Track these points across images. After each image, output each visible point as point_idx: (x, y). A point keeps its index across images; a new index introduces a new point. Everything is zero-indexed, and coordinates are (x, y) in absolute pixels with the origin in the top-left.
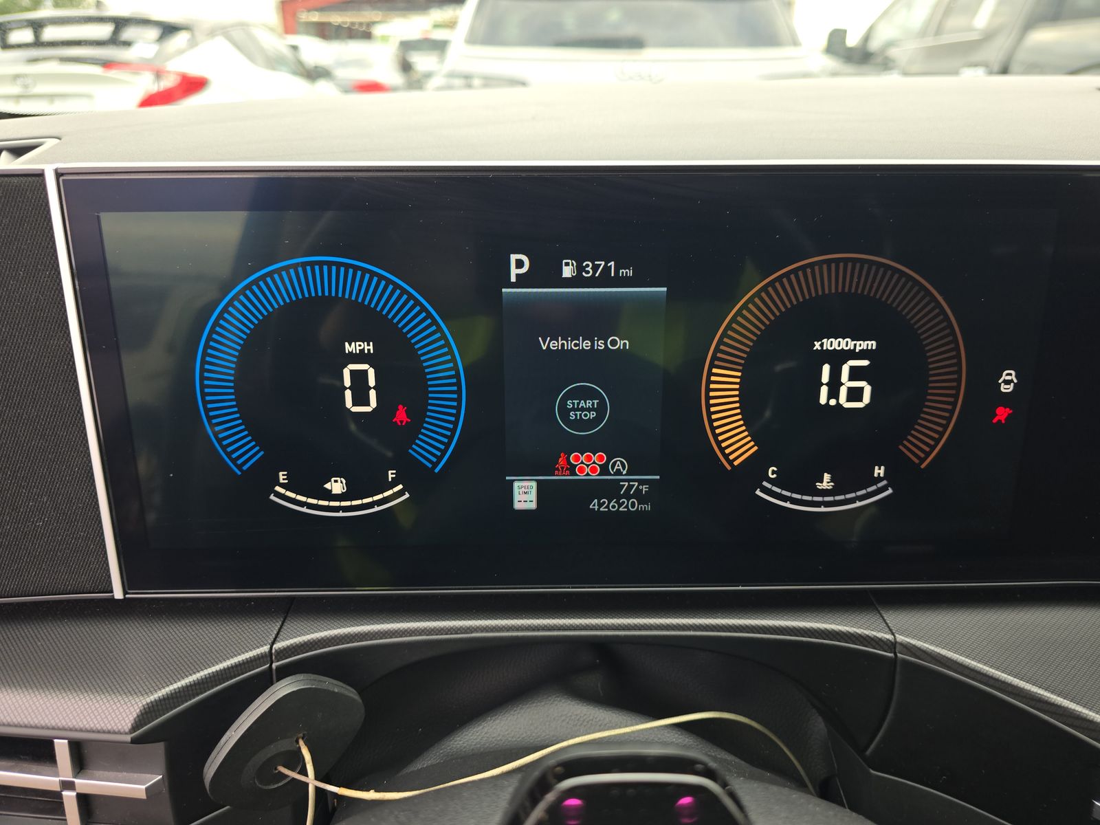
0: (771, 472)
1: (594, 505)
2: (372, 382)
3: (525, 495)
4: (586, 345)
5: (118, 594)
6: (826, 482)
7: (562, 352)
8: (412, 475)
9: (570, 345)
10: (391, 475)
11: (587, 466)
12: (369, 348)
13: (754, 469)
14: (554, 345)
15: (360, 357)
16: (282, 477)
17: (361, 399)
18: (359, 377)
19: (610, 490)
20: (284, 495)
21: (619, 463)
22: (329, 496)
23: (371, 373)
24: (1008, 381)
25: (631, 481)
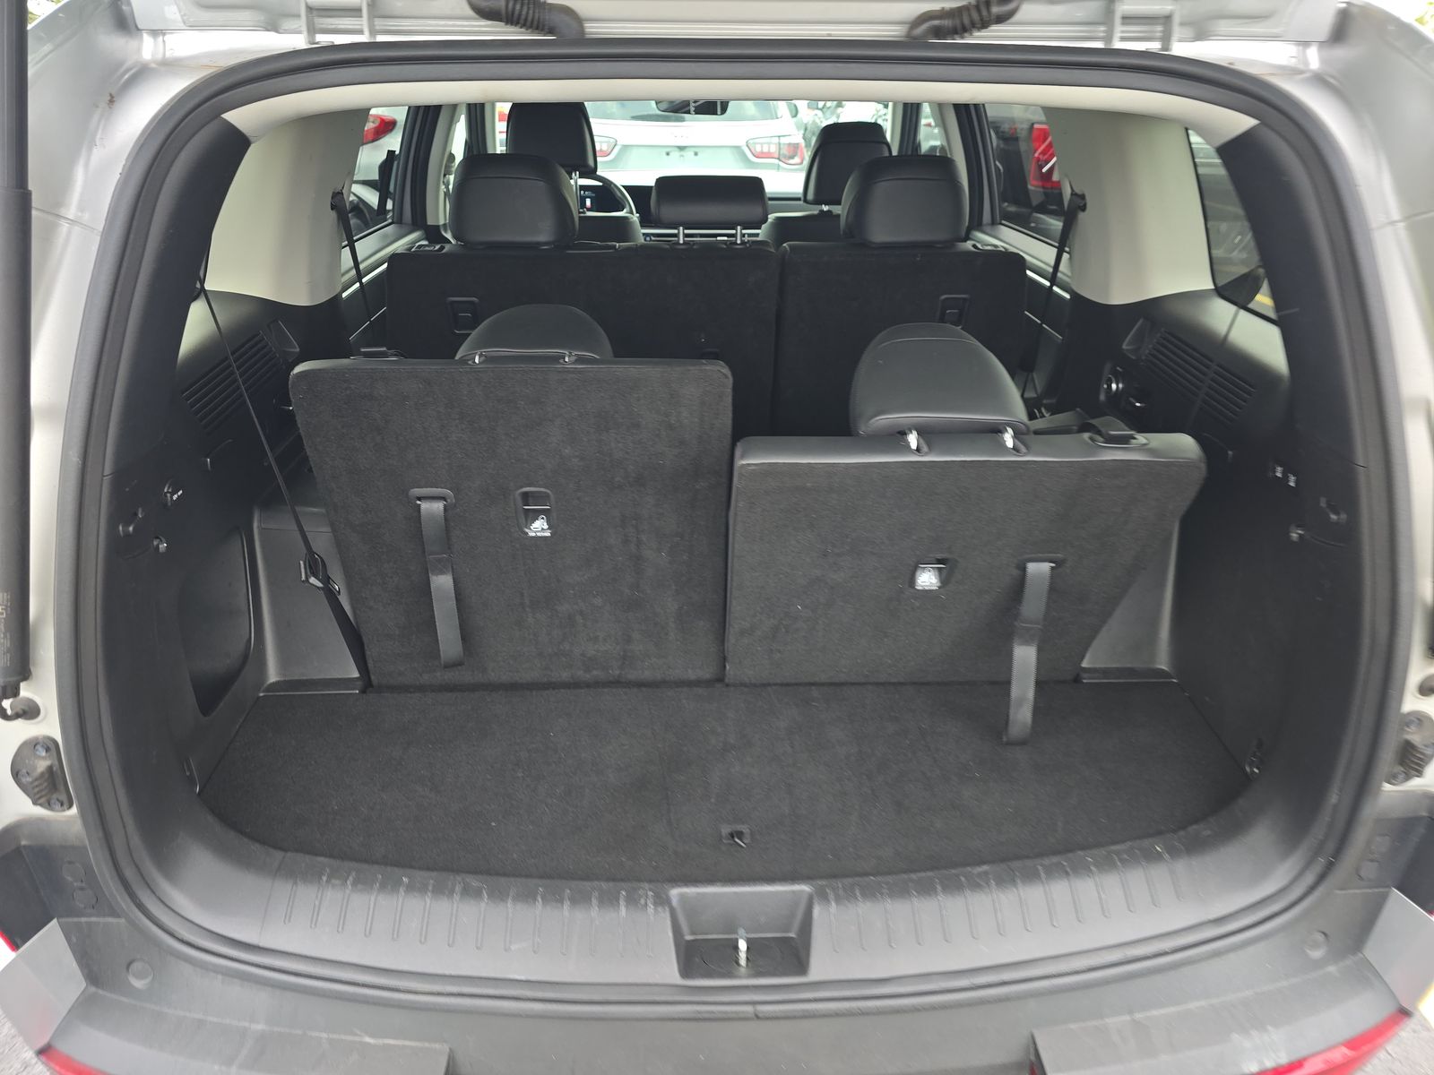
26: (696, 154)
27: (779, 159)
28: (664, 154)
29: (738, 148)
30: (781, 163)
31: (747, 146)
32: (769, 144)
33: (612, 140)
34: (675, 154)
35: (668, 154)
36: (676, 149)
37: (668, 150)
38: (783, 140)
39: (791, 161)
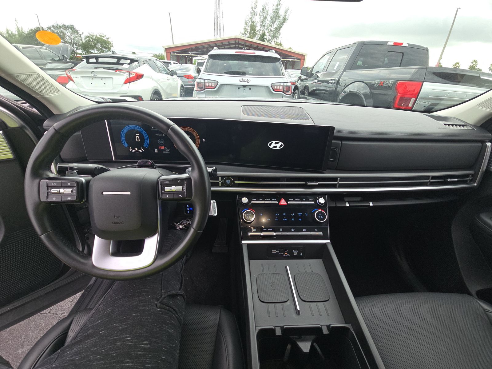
1: (164, 152)
2: (139, 138)
3: (156, 151)
4: (160, 135)
5: (114, 160)
7: (158, 136)
8: (144, 148)
9: (159, 135)
10: (142, 148)
11: (162, 148)
12: (138, 135)
14: (157, 135)
15: (137, 136)
16: (130, 148)
17: (138, 140)
18: (137, 138)
19: (165, 150)
20: (131, 150)
21: (166, 148)
22: (135, 150)
23: (139, 137)
24: (204, 140)
25: (167, 150)
26: (250, 89)
27: (283, 92)
28: (238, 88)
29: (267, 87)
30: (284, 94)
31: (271, 86)
32: (280, 86)
33: (216, 82)
34: (242, 89)
35: (239, 88)
36: (242, 86)
37: (239, 87)
38: (285, 84)
39: (287, 93)
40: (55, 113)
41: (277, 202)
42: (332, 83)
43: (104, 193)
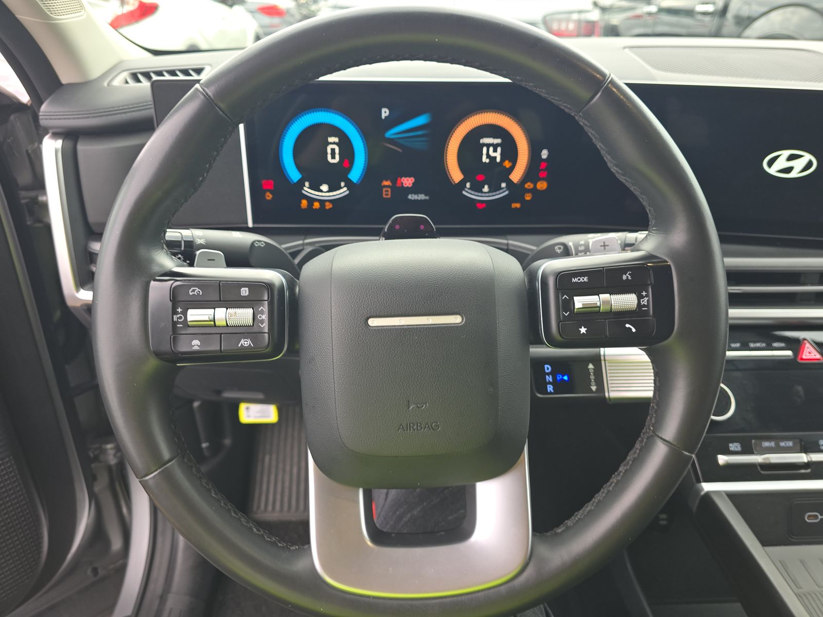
0: (468, 185)
1: (410, 196)
2: (337, 151)
5: (250, 225)
6: (486, 189)
8: (349, 184)
10: (343, 184)
11: (408, 183)
12: (336, 140)
13: (462, 184)
15: (333, 143)
16: (307, 184)
17: (333, 157)
18: (333, 150)
20: (307, 190)
22: (321, 191)
23: (337, 149)
24: (545, 154)
40: (64, 79)
41: (789, 353)
42: (705, 14)
43: (374, 322)
